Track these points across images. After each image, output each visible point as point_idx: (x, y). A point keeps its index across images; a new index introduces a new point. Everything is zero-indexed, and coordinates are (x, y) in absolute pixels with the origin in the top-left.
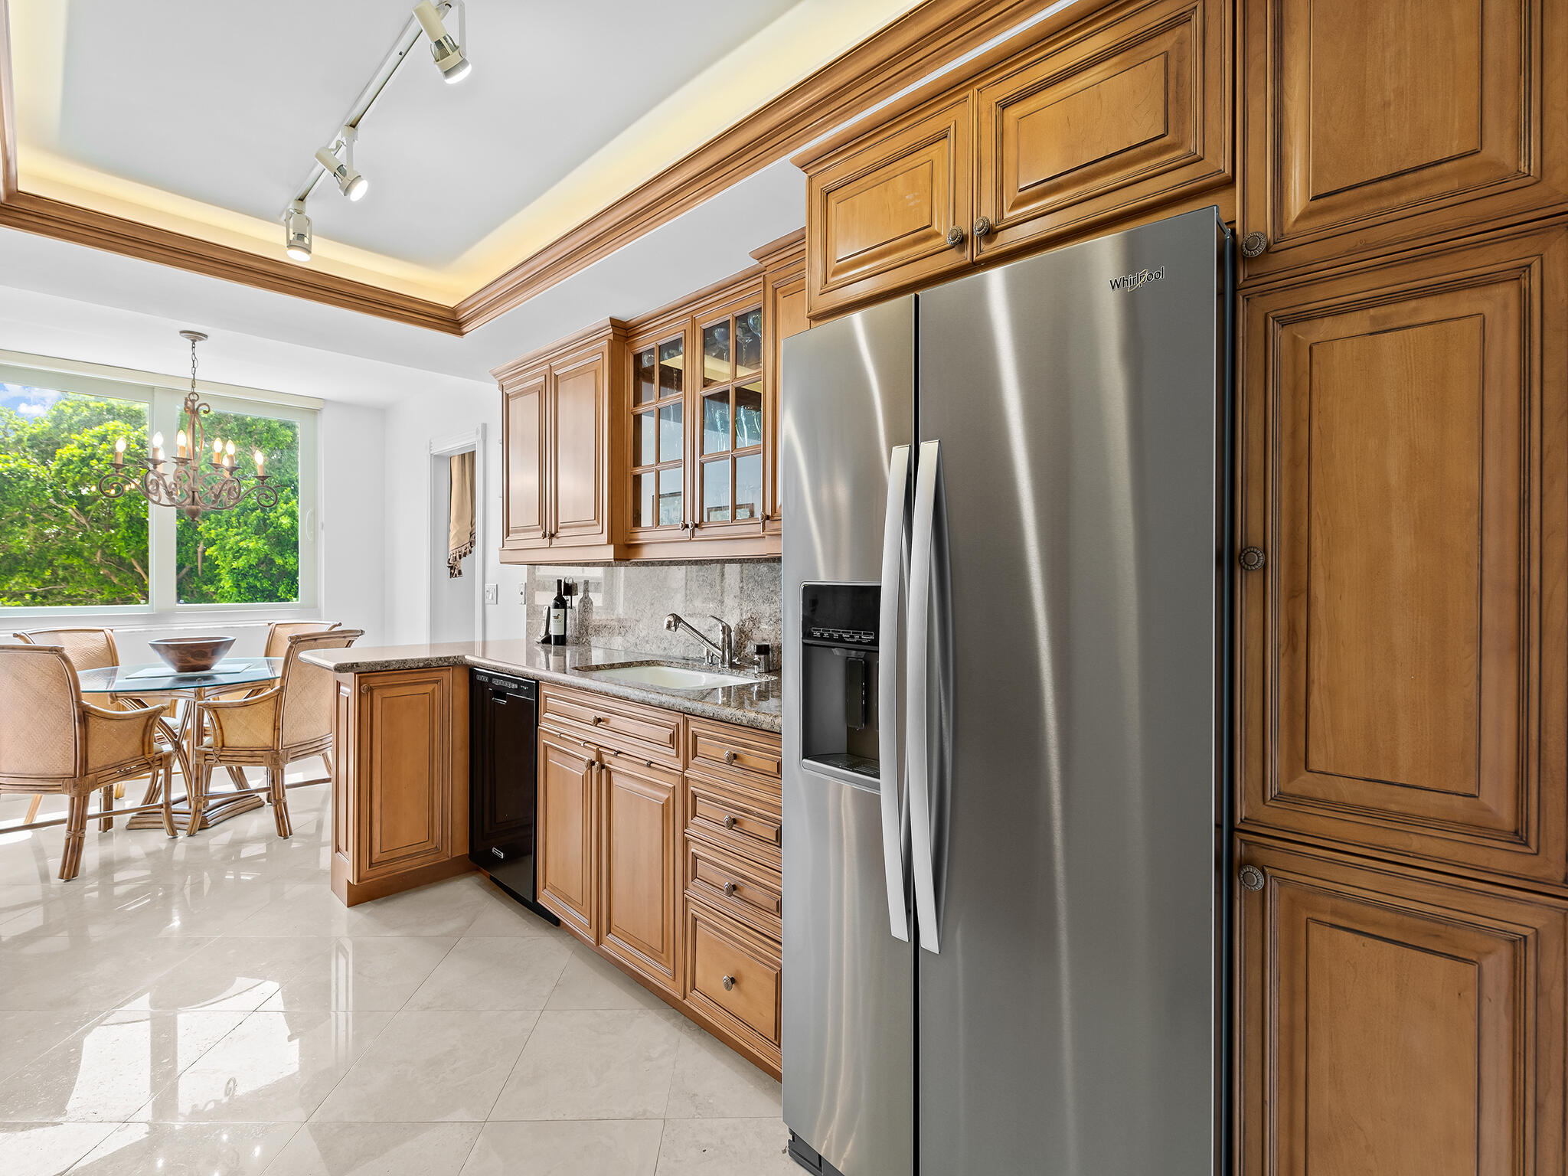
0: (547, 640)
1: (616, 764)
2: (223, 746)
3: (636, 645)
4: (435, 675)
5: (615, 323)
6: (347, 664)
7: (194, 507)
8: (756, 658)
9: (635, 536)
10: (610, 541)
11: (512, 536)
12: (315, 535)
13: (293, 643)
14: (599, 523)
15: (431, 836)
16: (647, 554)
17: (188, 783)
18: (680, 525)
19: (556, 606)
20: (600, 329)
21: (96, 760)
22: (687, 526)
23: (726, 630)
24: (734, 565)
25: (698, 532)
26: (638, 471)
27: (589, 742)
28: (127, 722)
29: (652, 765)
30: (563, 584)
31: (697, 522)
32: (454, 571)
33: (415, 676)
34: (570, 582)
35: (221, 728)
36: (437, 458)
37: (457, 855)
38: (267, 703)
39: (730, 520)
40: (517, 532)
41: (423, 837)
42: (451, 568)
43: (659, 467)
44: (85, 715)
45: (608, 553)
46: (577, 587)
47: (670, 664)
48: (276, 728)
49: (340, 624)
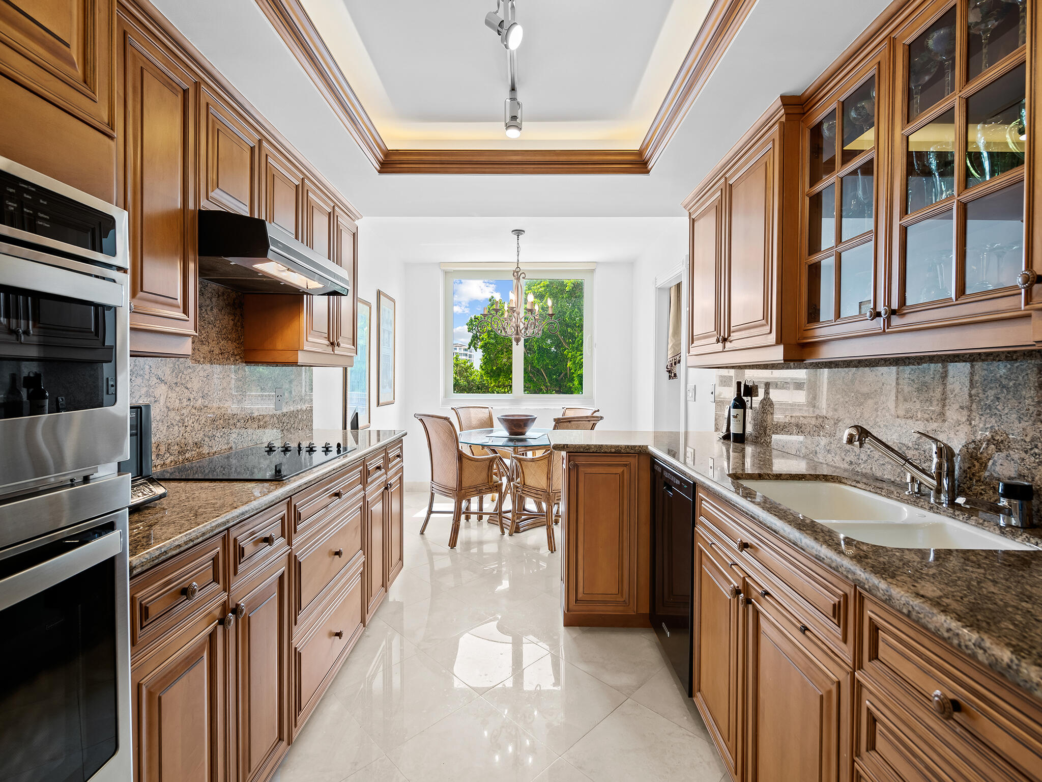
0: (726, 437)
1: (764, 607)
2: (524, 484)
3: (816, 453)
4: (624, 460)
5: (787, 101)
6: (560, 445)
7: (517, 336)
8: (1004, 502)
9: (810, 333)
10: (779, 341)
11: (696, 343)
12: (592, 351)
13: (556, 423)
14: (767, 323)
15: (620, 591)
16: (829, 353)
17: (514, 502)
18: (868, 314)
19: (735, 407)
20: (772, 115)
21: (466, 484)
22: (878, 314)
23: (945, 453)
24: (960, 365)
25: (896, 321)
26: (815, 258)
27: (737, 564)
28: (480, 463)
29: (807, 632)
30: (742, 386)
31: (895, 305)
32: (672, 375)
33: (609, 459)
34: (750, 384)
35: (523, 473)
36: (660, 289)
37: (642, 612)
38: (543, 461)
39: (953, 297)
40: (699, 339)
41: (615, 591)
42: (669, 372)
43: (841, 248)
44: (461, 456)
45: (777, 353)
46: (757, 389)
47: (855, 483)
48: (549, 478)
49: (598, 411)
